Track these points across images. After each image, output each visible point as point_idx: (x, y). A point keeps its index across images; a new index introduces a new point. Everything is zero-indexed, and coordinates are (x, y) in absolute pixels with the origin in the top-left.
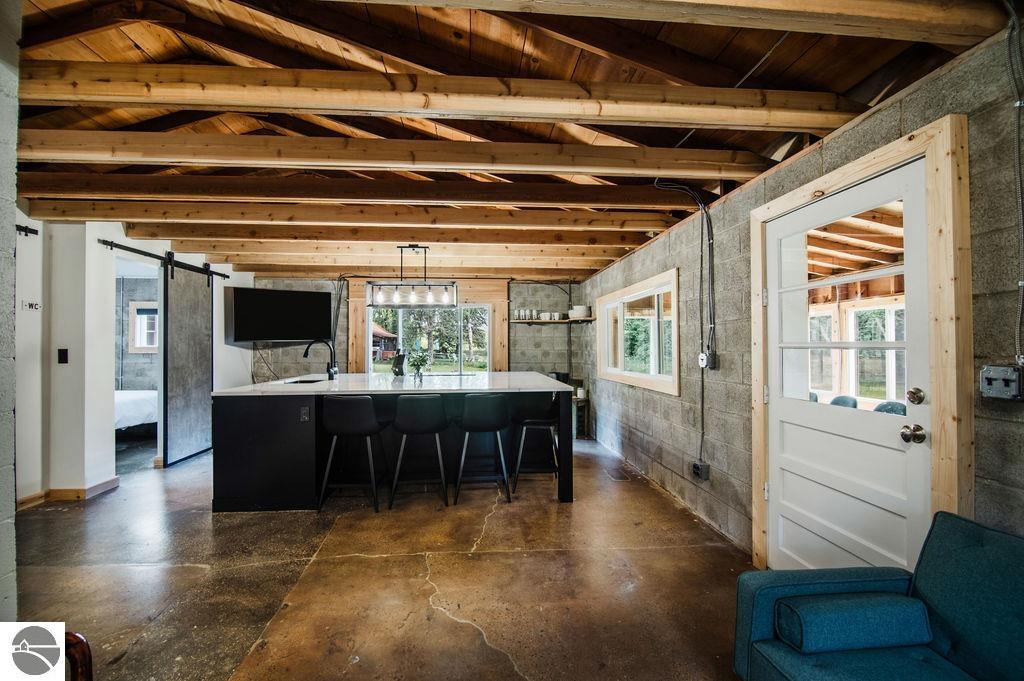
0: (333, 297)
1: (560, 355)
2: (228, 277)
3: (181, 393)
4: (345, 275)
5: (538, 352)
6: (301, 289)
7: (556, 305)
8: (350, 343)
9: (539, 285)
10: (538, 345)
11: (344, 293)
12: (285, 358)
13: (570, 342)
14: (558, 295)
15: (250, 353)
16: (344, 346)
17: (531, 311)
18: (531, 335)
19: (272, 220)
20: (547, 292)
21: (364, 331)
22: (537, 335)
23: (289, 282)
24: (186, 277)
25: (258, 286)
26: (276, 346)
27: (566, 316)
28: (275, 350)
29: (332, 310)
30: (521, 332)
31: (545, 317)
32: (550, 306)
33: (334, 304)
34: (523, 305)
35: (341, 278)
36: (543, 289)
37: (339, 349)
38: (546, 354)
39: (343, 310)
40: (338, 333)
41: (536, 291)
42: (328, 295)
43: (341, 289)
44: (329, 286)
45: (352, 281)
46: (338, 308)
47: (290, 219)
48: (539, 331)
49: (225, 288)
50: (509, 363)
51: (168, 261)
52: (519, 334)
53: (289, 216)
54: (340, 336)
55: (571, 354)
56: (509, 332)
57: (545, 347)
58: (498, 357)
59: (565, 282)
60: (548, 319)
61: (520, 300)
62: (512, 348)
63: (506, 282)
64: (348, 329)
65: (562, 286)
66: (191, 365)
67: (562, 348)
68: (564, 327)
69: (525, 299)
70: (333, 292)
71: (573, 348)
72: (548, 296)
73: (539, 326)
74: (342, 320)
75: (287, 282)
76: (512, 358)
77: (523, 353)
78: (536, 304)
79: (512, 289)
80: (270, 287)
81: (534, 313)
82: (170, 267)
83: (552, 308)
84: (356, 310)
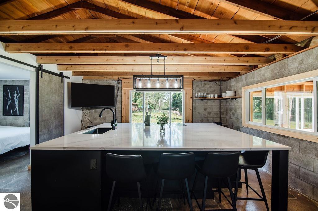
0: (115, 87)
1: (217, 114)
2: (69, 78)
3: (47, 132)
4: (121, 77)
5: (206, 112)
6: (102, 84)
7: (214, 91)
8: (123, 108)
9: (206, 82)
10: (206, 109)
11: (120, 86)
12: (95, 114)
13: (220, 108)
14: (215, 87)
15: (81, 112)
16: (120, 109)
17: (204, 94)
18: (203, 104)
19: (75, 30)
20: (210, 85)
21: (128, 102)
22: (205, 104)
23: (97, 81)
24: (49, 77)
25: (84, 83)
26: (91, 109)
27: (220, 96)
28: (91, 110)
29: (115, 93)
30: (198, 103)
31: (211, 96)
32: (211, 91)
33: (116, 91)
34: (199, 91)
35: (119, 80)
36: (208, 84)
37: (118, 110)
38: (209, 113)
39: (119, 93)
40: (118, 103)
41: (205, 84)
42: (114, 86)
43: (119, 84)
44: (114, 83)
45: (123, 81)
46: (118, 92)
47: (87, 29)
48: (206, 103)
49: (68, 83)
50: (193, 117)
51: (39, 69)
52: (197, 104)
53: (86, 27)
54: (118, 105)
55: (221, 113)
56: (193, 103)
57: (209, 110)
58: (188, 115)
59: (218, 80)
60: (212, 97)
61: (198, 89)
62: (194, 111)
63: (191, 81)
64: (122, 101)
65: (217, 82)
66: (52, 118)
67: (217, 110)
68: (218, 101)
69: (200, 88)
70: (115, 86)
71: (222, 111)
72: (210, 87)
73: (206, 101)
74: (119, 98)
75: (96, 81)
76: (194, 115)
77: (199, 113)
78: (205, 90)
79: (194, 84)
80: (89, 83)
81: (205, 94)
82: (40, 72)
83: (213, 92)
84: (125, 93)
